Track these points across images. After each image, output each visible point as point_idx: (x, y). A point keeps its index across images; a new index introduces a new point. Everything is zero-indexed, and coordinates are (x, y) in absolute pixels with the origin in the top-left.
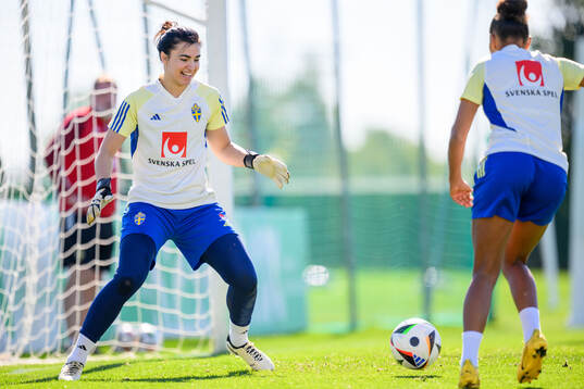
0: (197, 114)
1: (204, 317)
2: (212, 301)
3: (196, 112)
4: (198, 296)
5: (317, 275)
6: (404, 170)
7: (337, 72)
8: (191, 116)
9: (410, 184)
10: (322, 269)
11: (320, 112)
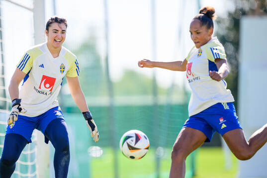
0: (62, 70)
1: (33, 175)
2: (37, 166)
3: (62, 68)
4: (29, 164)
5: (96, 151)
6: (144, 92)
7: (107, 37)
8: (60, 70)
9: (148, 100)
10: (98, 148)
11: (97, 60)
